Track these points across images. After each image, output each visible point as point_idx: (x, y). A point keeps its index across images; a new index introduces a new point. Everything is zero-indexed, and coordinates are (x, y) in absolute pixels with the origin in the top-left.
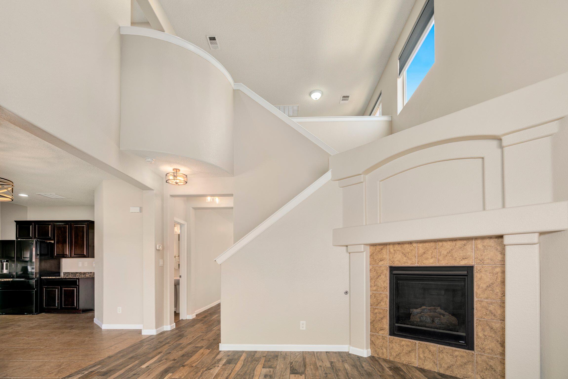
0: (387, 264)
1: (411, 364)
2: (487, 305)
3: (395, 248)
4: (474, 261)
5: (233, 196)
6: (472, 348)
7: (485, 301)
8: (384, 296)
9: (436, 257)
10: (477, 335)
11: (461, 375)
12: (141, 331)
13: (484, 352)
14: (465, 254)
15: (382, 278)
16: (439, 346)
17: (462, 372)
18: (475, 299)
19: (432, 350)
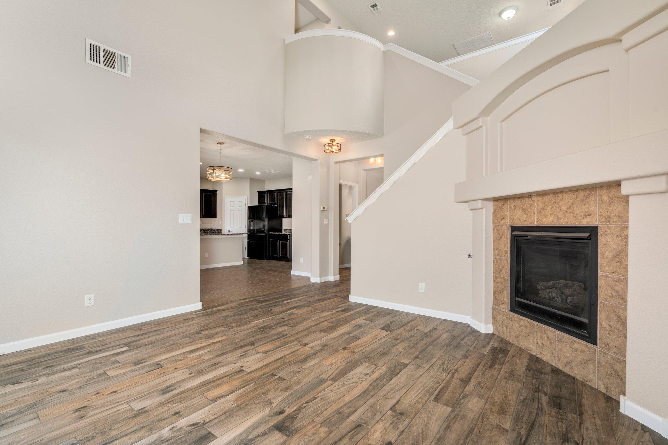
0: (508, 222)
1: (529, 350)
2: (613, 283)
3: (516, 203)
4: (597, 219)
5: (383, 156)
6: (595, 342)
7: (611, 276)
8: (505, 262)
9: (555, 213)
10: (601, 325)
11: (581, 376)
12: (310, 279)
13: (608, 349)
14: (587, 209)
15: (503, 240)
16: (558, 332)
17: (582, 373)
18: (600, 273)
19: (550, 336)
